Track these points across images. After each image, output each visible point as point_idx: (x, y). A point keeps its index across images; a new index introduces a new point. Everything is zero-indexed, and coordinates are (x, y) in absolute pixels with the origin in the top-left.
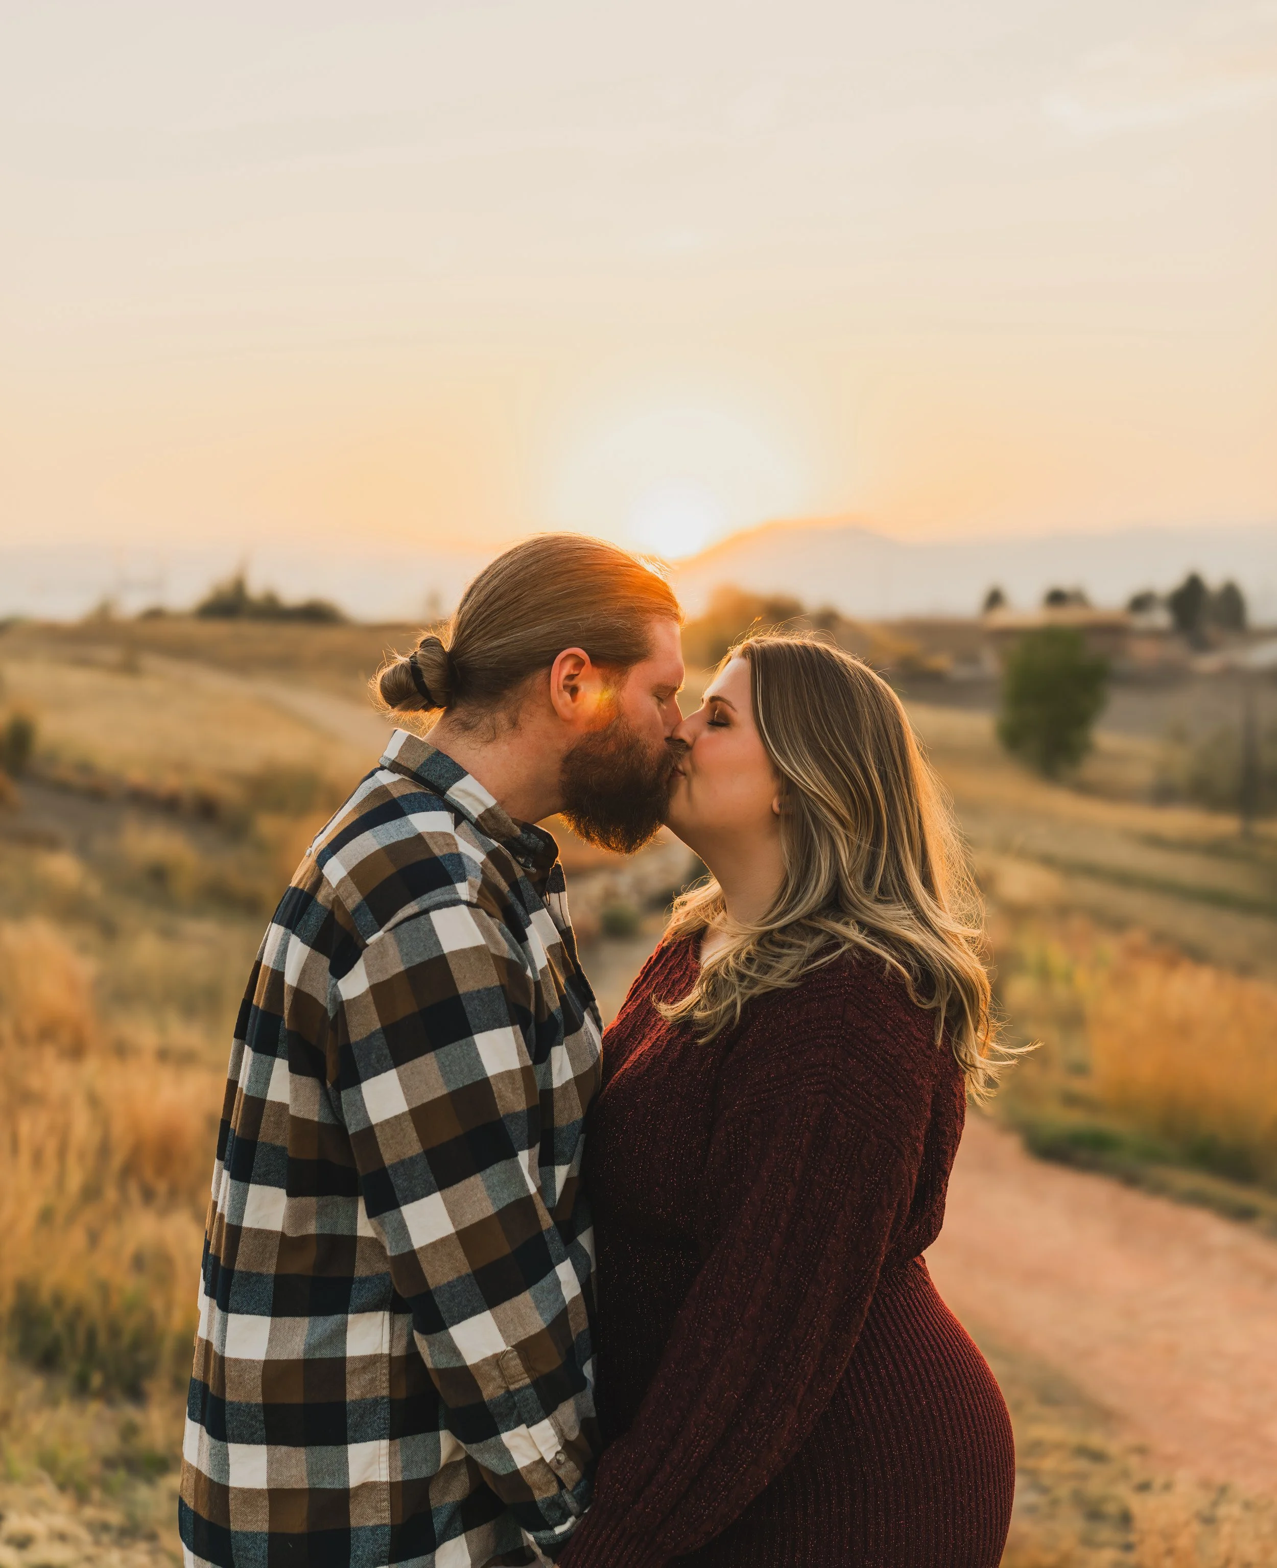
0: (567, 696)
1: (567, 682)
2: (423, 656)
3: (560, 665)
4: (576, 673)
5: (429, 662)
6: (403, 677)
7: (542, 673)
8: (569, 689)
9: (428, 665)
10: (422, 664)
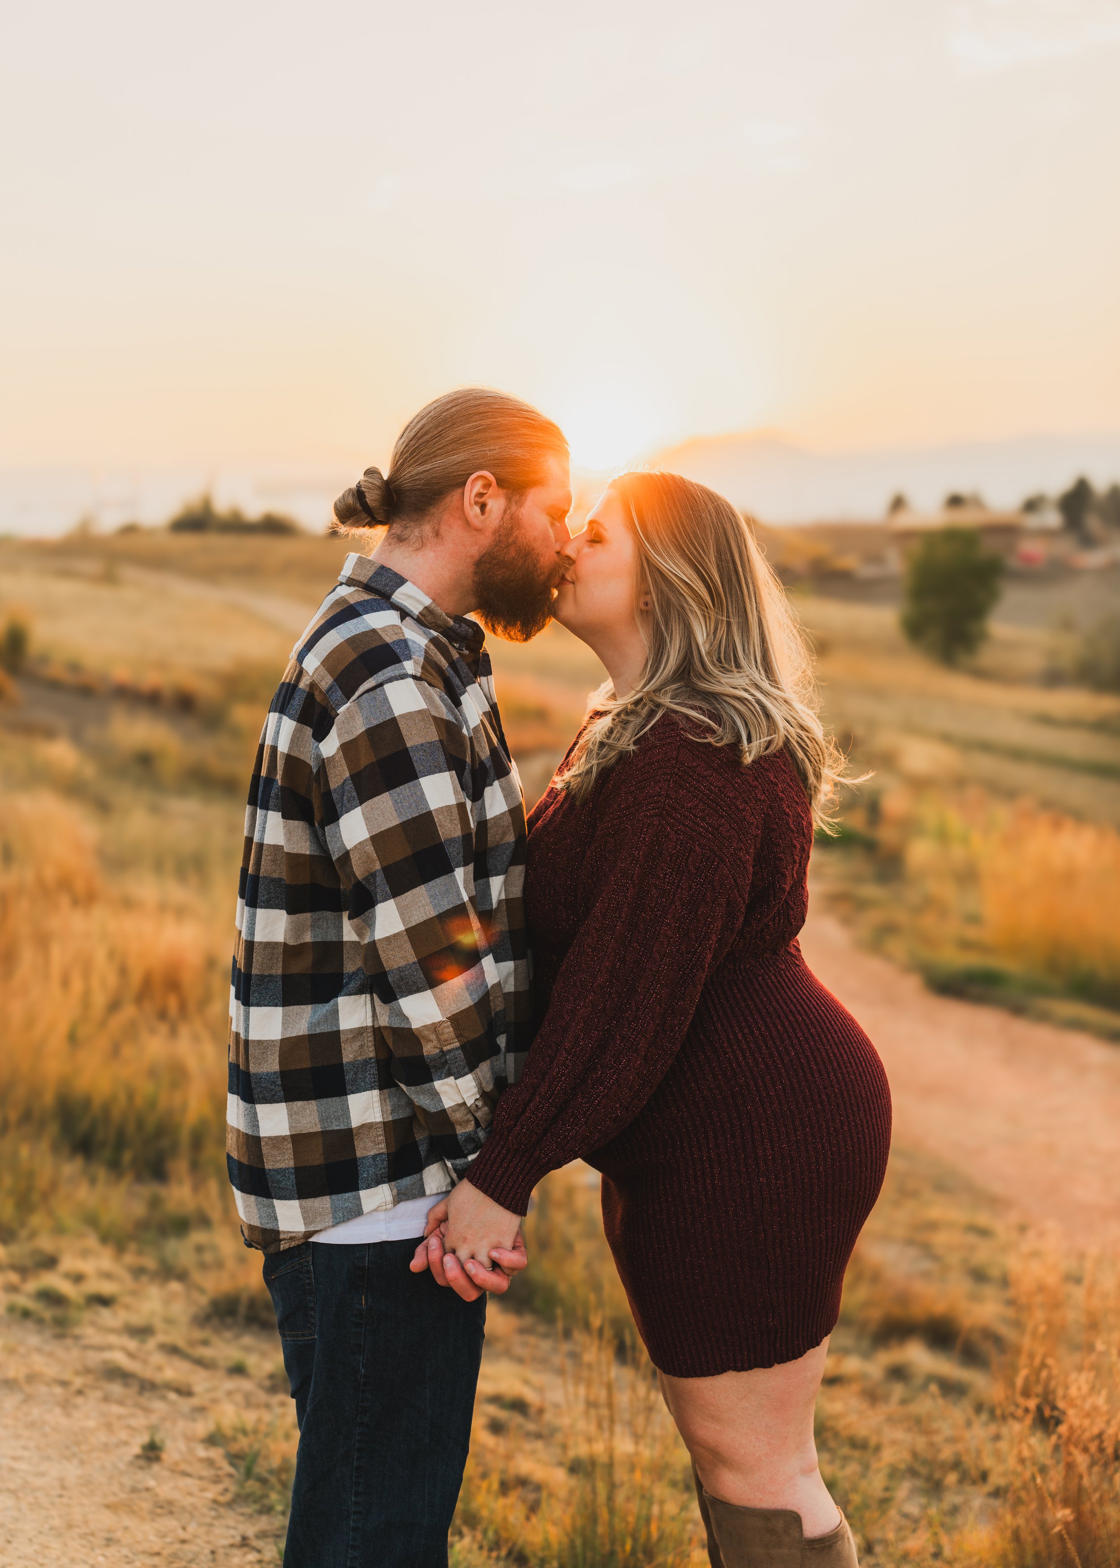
0: (477, 509)
1: (477, 499)
2: (365, 481)
3: (472, 485)
4: (485, 492)
5: (370, 485)
6: (350, 500)
7: (459, 491)
8: (480, 505)
9: (370, 488)
10: (364, 487)
